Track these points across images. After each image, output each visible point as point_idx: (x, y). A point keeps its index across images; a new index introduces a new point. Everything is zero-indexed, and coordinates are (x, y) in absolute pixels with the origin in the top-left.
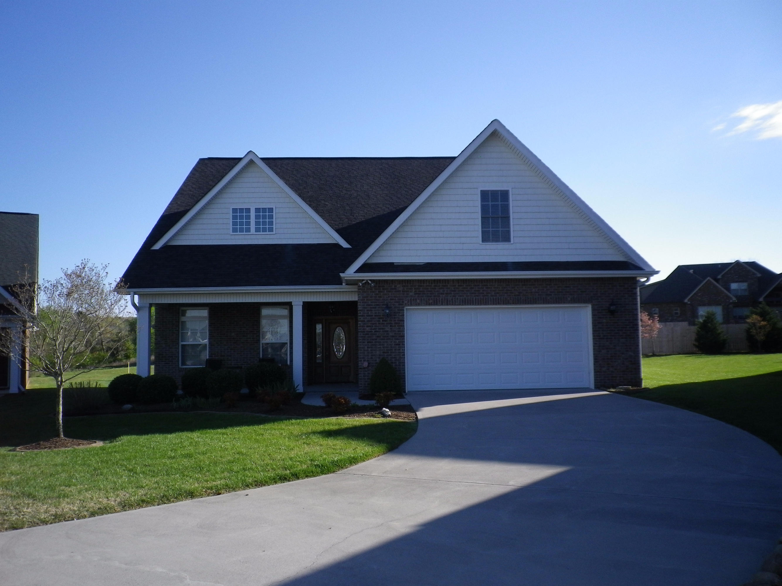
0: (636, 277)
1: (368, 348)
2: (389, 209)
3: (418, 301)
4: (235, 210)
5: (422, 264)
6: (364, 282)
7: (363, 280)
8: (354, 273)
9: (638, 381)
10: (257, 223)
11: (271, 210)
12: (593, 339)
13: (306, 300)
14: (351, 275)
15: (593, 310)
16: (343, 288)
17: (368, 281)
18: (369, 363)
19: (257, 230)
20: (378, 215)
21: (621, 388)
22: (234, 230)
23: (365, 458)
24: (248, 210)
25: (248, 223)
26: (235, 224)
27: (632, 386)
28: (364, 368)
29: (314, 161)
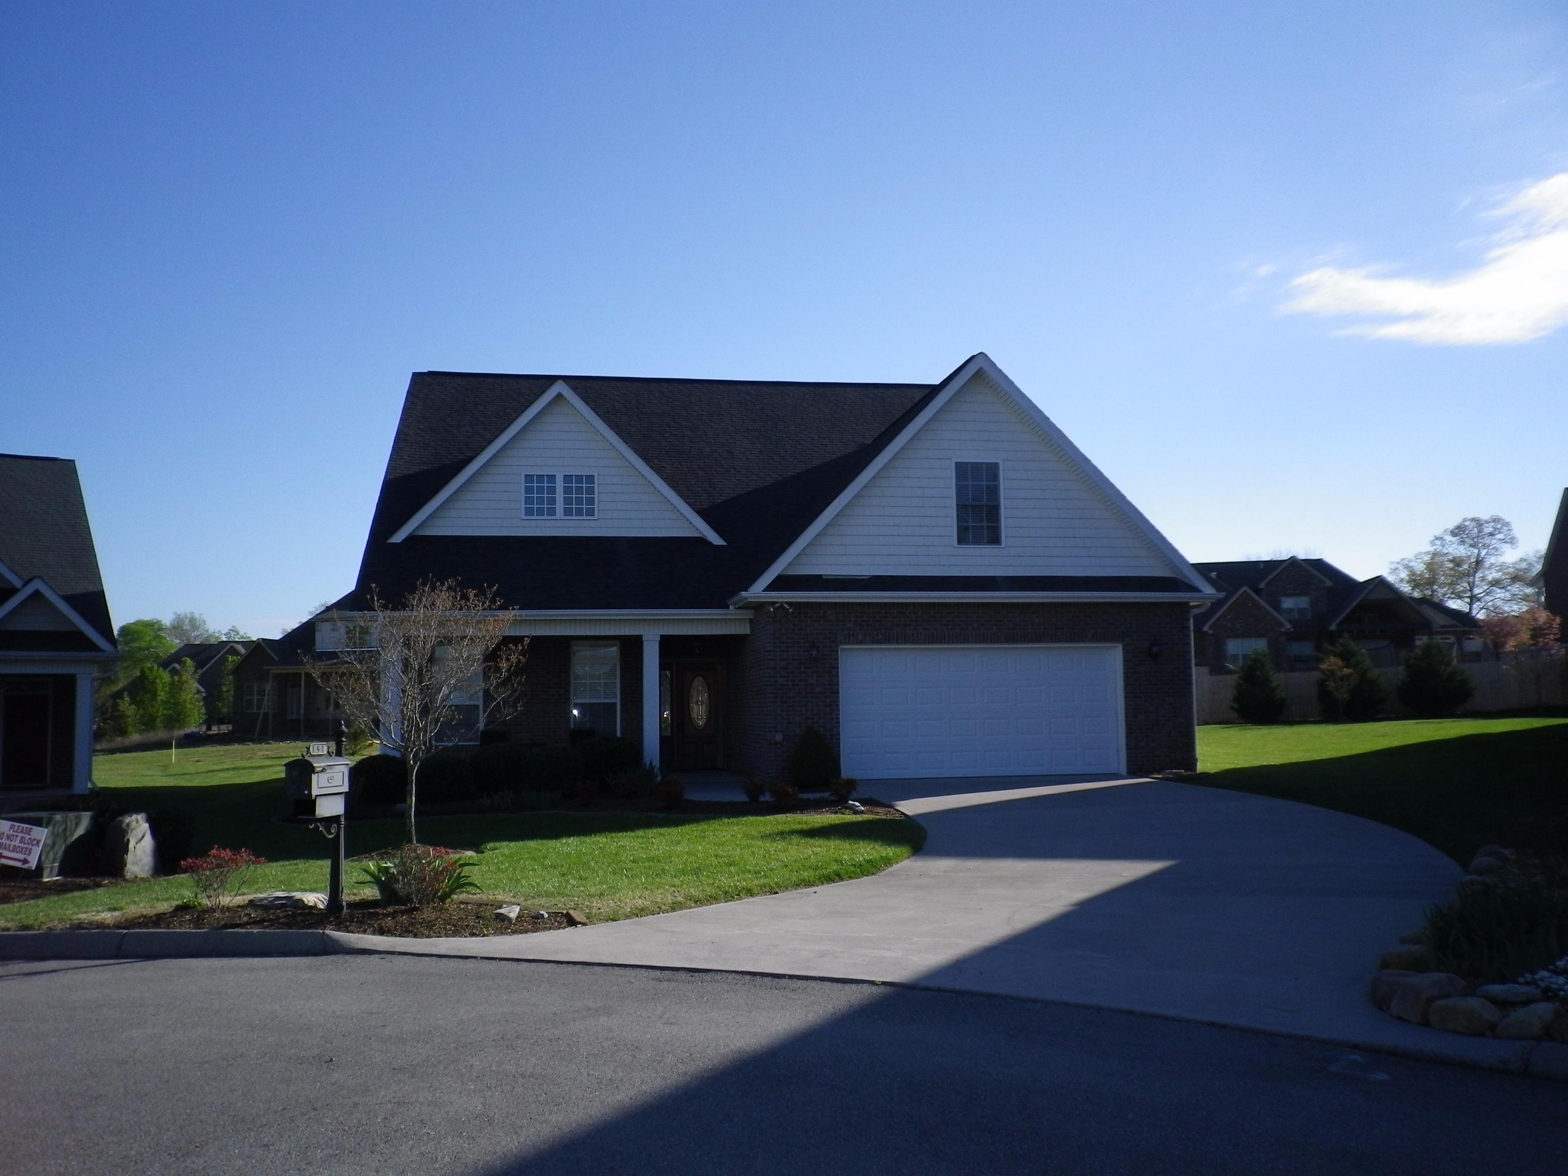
0: (1189, 602)
1: (782, 710)
2: (771, 477)
3: (860, 636)
4: (529, 478)
5: (866, 578)
6: (777, 605)
7: (777, 603)
8: (764, 591)
9: (1190, 761)
10: (567, 501)
11: (590, 479)
12: (1125, 697)
13: (665, 633)
14: (757, 595)
15: (1126, 652)
16: (731, 614)
17: (784, 604)
18: (784, 736)
19: (568, 512)
20: (755, 487)
21: (1170, 773)
22: (529, 512)
23: (888, 862)
24: (552, 478)
25: (552, 501)
26: (528, 501)
27: (1186, 771)
28: (777, 743)
29: (619, 384)
